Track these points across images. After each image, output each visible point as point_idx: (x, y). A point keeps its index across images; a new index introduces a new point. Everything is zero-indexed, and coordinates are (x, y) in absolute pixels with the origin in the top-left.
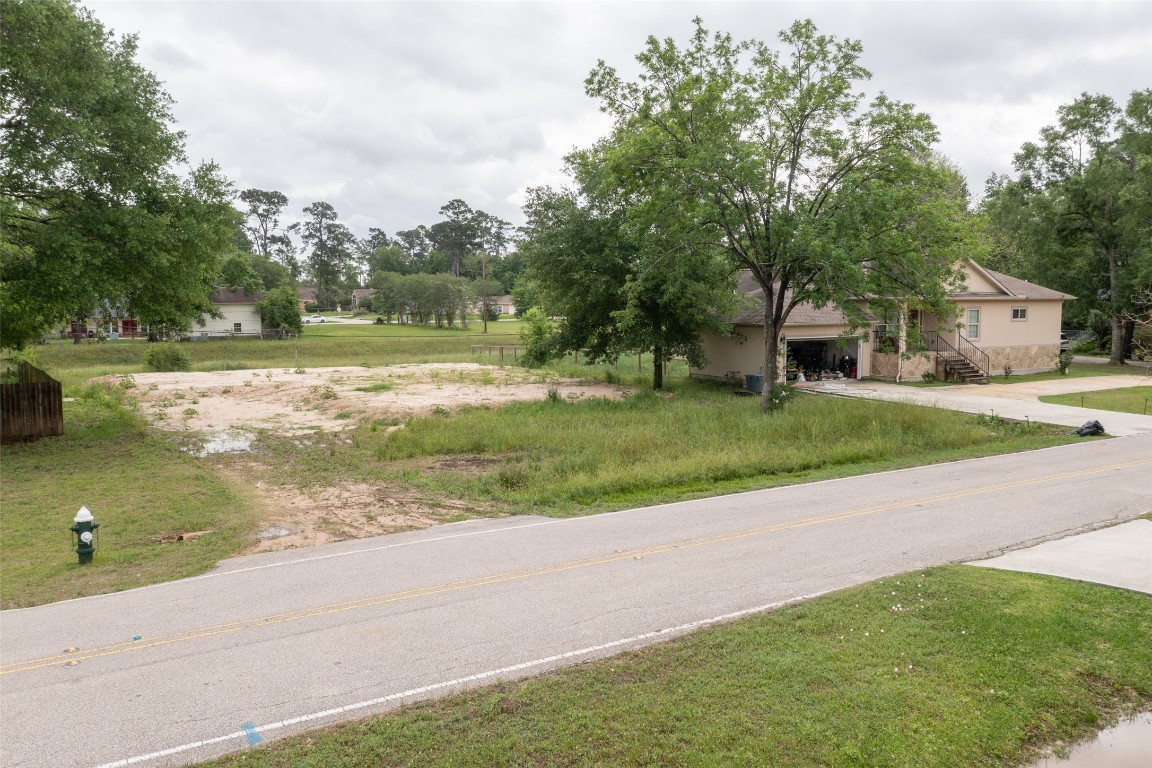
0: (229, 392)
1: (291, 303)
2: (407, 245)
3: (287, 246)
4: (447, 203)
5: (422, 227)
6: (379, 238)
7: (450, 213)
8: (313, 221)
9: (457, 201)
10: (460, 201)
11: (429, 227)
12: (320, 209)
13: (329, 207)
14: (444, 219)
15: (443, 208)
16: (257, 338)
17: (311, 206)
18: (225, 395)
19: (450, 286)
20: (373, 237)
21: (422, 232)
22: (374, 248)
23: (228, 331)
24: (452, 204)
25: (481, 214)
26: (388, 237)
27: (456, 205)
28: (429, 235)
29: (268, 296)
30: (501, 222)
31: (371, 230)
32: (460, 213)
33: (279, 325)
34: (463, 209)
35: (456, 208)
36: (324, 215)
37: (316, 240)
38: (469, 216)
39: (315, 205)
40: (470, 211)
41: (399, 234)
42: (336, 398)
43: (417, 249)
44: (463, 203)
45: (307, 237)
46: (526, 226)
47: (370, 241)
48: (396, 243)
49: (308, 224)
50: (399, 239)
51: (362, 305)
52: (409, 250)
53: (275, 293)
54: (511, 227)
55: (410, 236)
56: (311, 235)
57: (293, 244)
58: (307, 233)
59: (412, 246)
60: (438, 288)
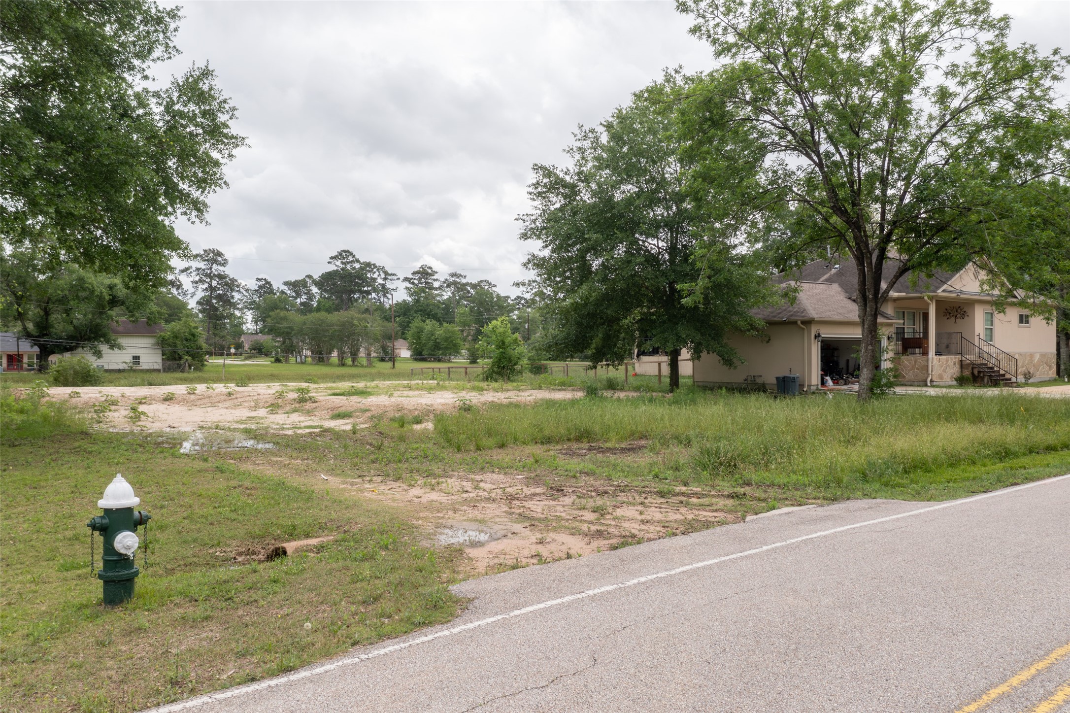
0: (171, 399)
1: (193, 335)
2: (294, 294)
3: (178, 289)
4: (335, 254)
5: (309, 277)
6: (265, 287)
7: (338, 263)
8: (203, 267)
9: (345, 251)
10: (348, 251)
11: (316, 277)
12: (211, 255)
13: (219, 254)
14: (332, 268)
15: (331, 258)
16: (158, 371)
17: (202, 253)
18: (167, 403)
19: (356, 322)
20: (260, 287)
21: (309, 281)
22: (260, 296)
23: (126, 363)
24: (341, 254)
25: (368, 264)
26: (275, 287)
27: (344, 255)
28: (316, 283)
29: (168, 329)
30: (386, 273)
31: (258, 280)
32: (348, 263)
33: (180, 358)
34: (351, 259)
35: (344, 258)
36: (214, 261)
37: (206, 285)
38: (357, 266)
39: (205, 251)
40: (358, 261)
41: (286, 283)
42: (315, 402)
43: (304, 299)
44: (351, 254)
45: (196, 282)
46: (411, 276)
47: (256, 291)
48: (283, 292)
49: (198, 269)
50: (285, 288)
51: (253, 348)
52: (296, 298)
53: (175, 326)
54: (395, 278)
55: (297, 286)
56: (201, 281)
57: (185, 287)
58: (197, 278)
59: (298, 295)
60: (343, 325)
